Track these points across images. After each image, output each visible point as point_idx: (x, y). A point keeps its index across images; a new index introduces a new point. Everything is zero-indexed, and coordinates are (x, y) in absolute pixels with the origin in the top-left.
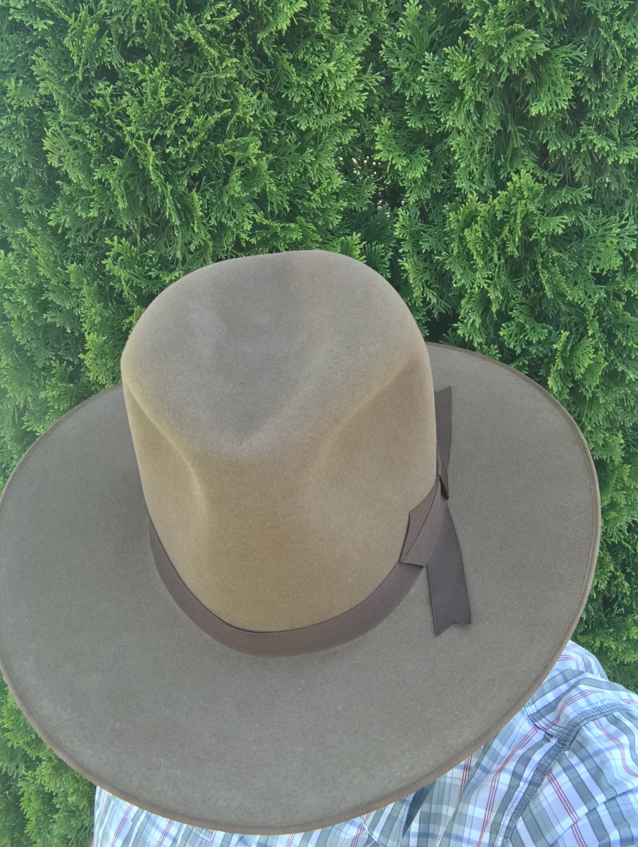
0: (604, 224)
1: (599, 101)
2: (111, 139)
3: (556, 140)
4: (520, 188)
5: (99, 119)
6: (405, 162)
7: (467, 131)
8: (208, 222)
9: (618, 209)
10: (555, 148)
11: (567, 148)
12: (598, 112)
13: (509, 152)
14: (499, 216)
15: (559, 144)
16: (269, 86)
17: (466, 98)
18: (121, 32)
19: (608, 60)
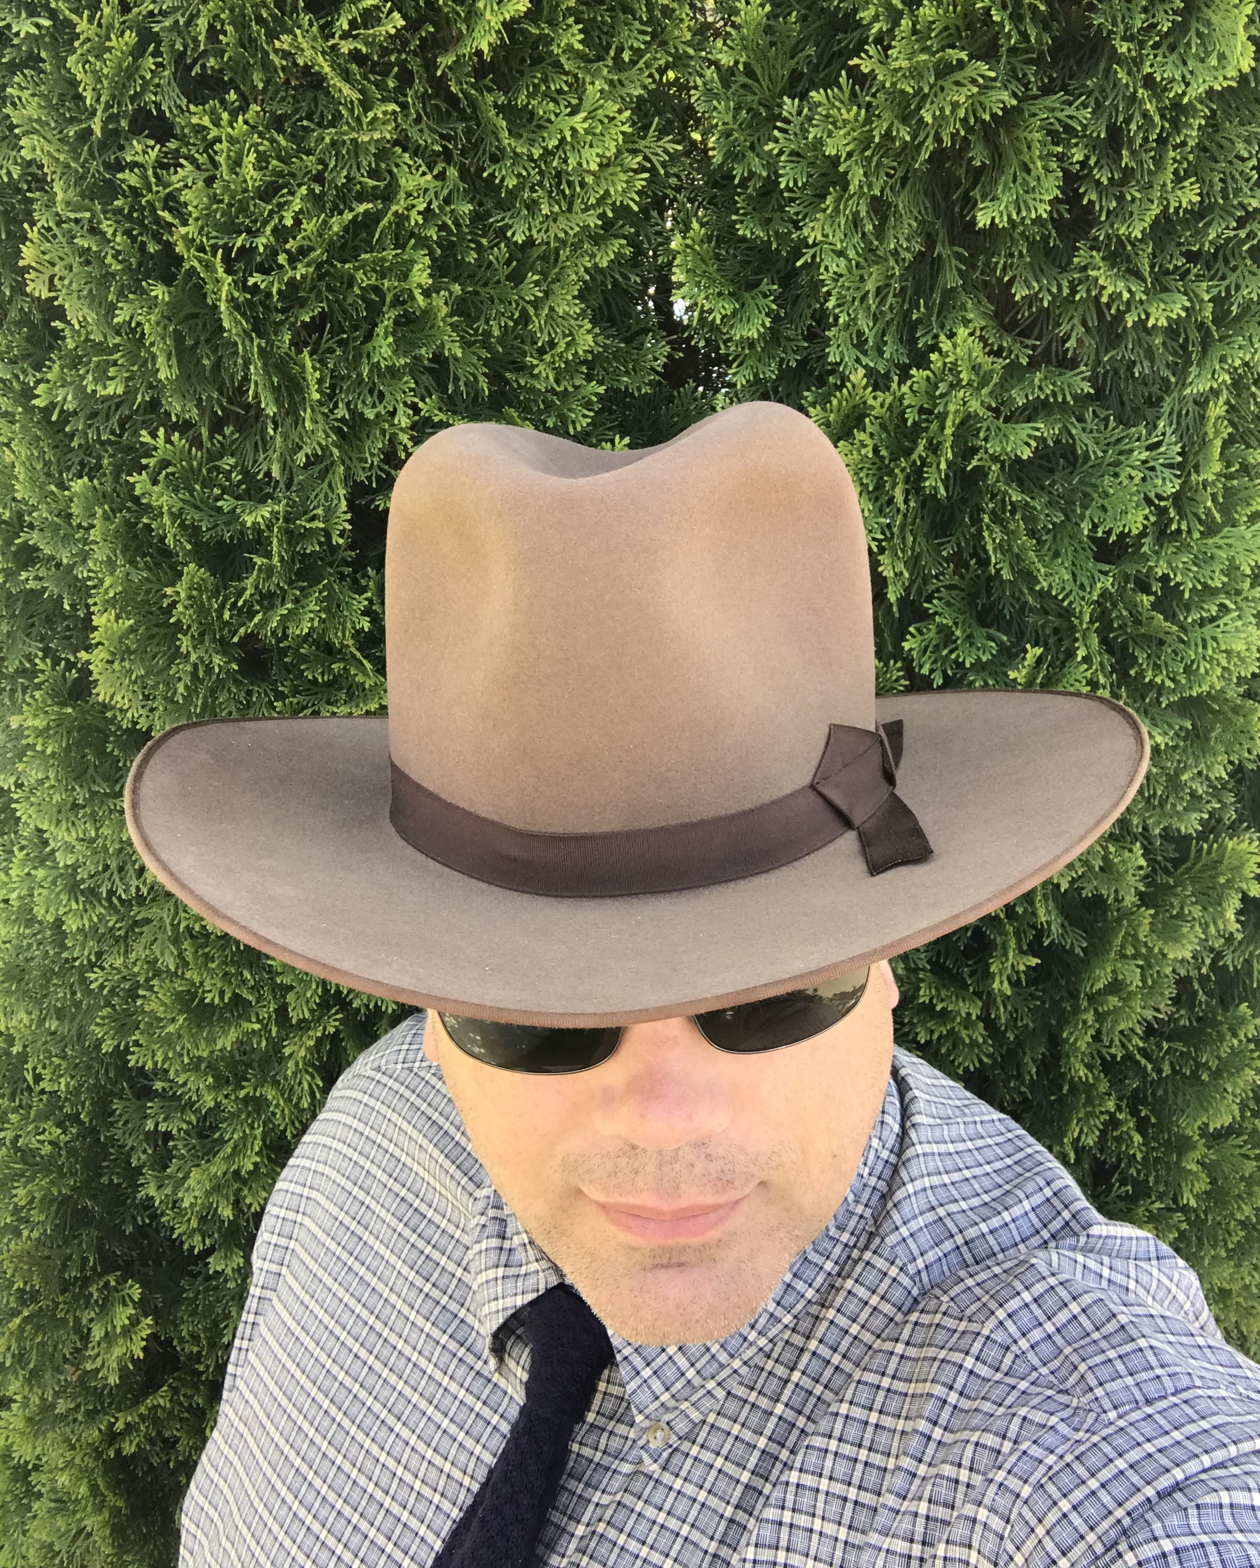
0: (1119, 441)
1: (1114, 204)
2: (152, 248)
3: (1031, 277)
4: (955, 364)
5: (132, 209)
6: (729, 307)
7: (852, 251)
8: (331, 411)
9: (1150, 413)
10: (1026, 292)
11: (1051, 293)
12: (1112, 226)
13: (937, 297)
14: (911, 416)
15: (1037, 285)
16: (462, 155)
17: (852, 189)
18: (179, 47)
19: (1133, 127)
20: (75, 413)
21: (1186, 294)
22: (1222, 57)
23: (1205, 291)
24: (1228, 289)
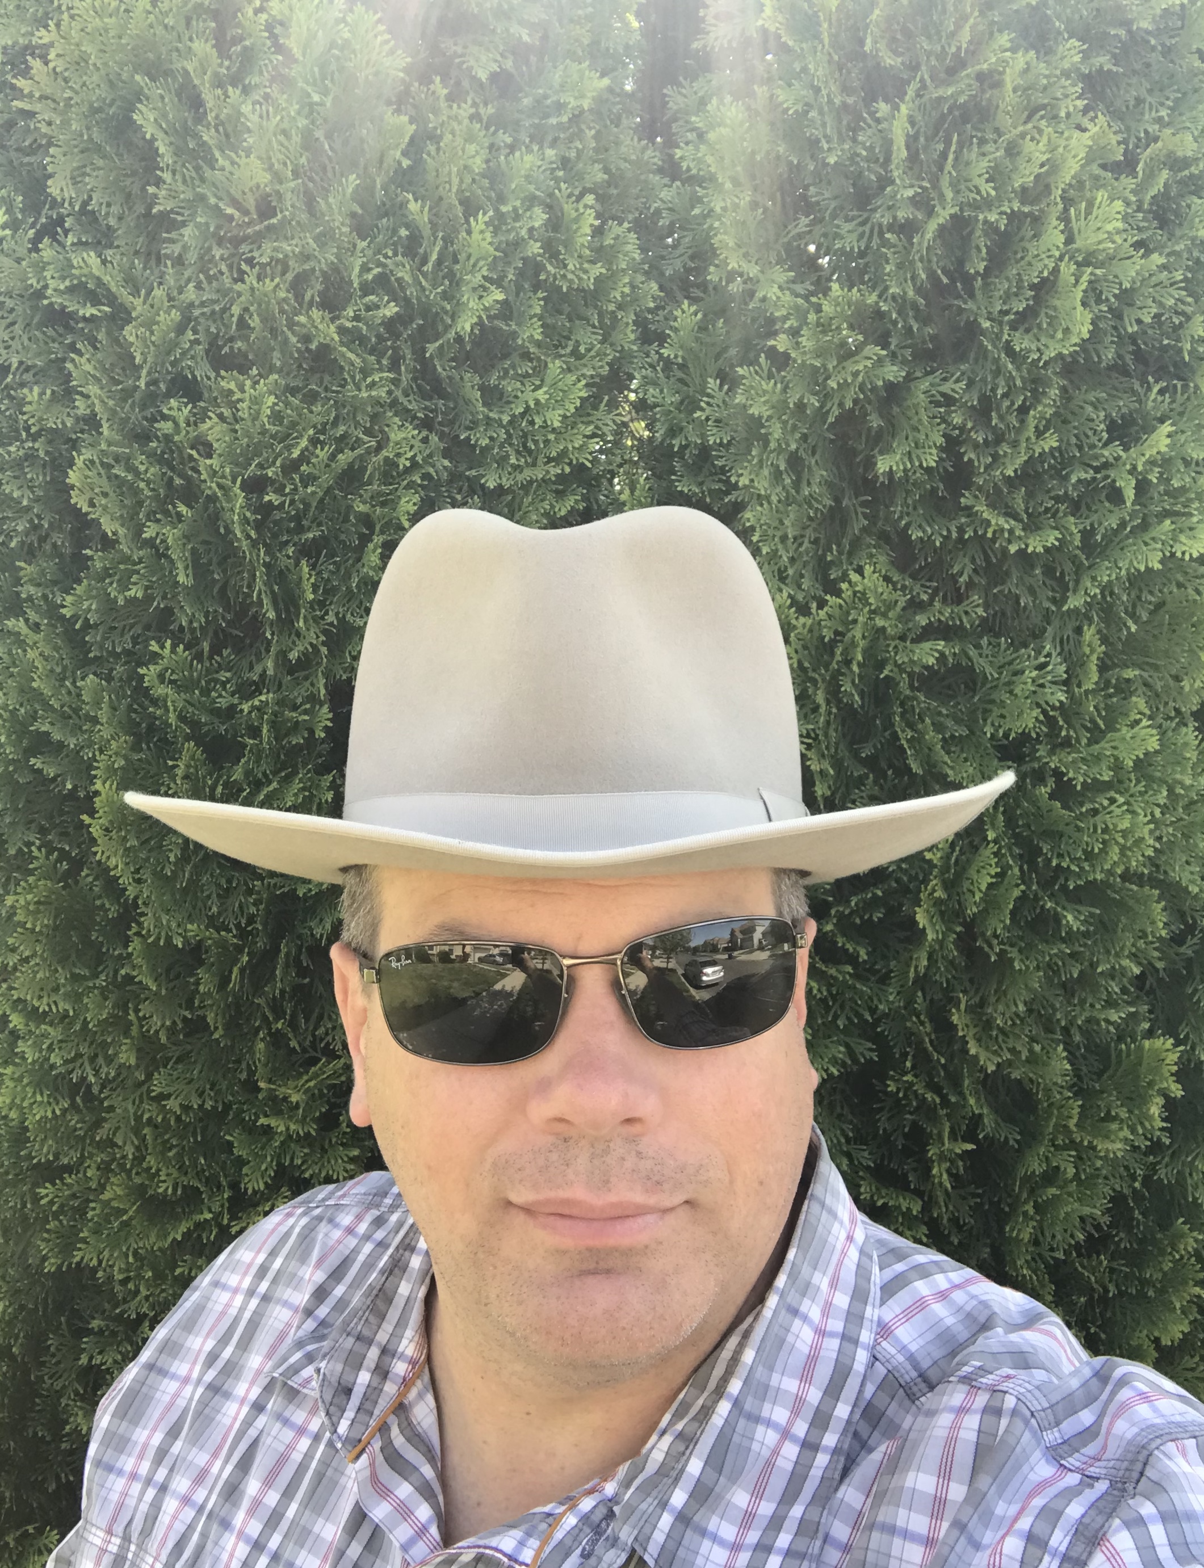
1: (989, 459)
2: (178, 481)
3: (924, 524)
4: (864, 594)
5: (163, 453)
7: (774, 499)
8: (323, 618)
9: (1036, 639)
10: (920, 534)
11: (942, 535)
12: (989, 474)
13: (846, 541)
14: (828, 635)
15: (929, 529)
16: (441, 425)
17: (773, 445)
18: (213, 330)
19: (1000, 392)
20: (96, 626)
21: (1056, 528)
22: (1067, 331)
23: (1073, 525)
24: (1092, 525)
